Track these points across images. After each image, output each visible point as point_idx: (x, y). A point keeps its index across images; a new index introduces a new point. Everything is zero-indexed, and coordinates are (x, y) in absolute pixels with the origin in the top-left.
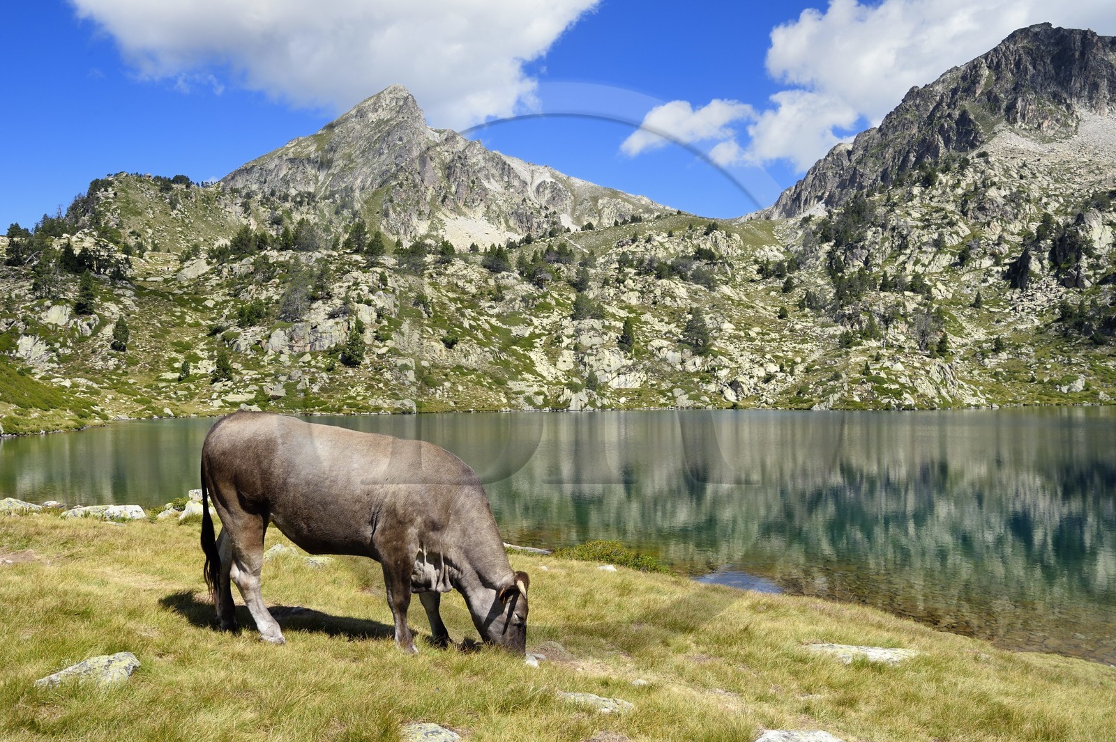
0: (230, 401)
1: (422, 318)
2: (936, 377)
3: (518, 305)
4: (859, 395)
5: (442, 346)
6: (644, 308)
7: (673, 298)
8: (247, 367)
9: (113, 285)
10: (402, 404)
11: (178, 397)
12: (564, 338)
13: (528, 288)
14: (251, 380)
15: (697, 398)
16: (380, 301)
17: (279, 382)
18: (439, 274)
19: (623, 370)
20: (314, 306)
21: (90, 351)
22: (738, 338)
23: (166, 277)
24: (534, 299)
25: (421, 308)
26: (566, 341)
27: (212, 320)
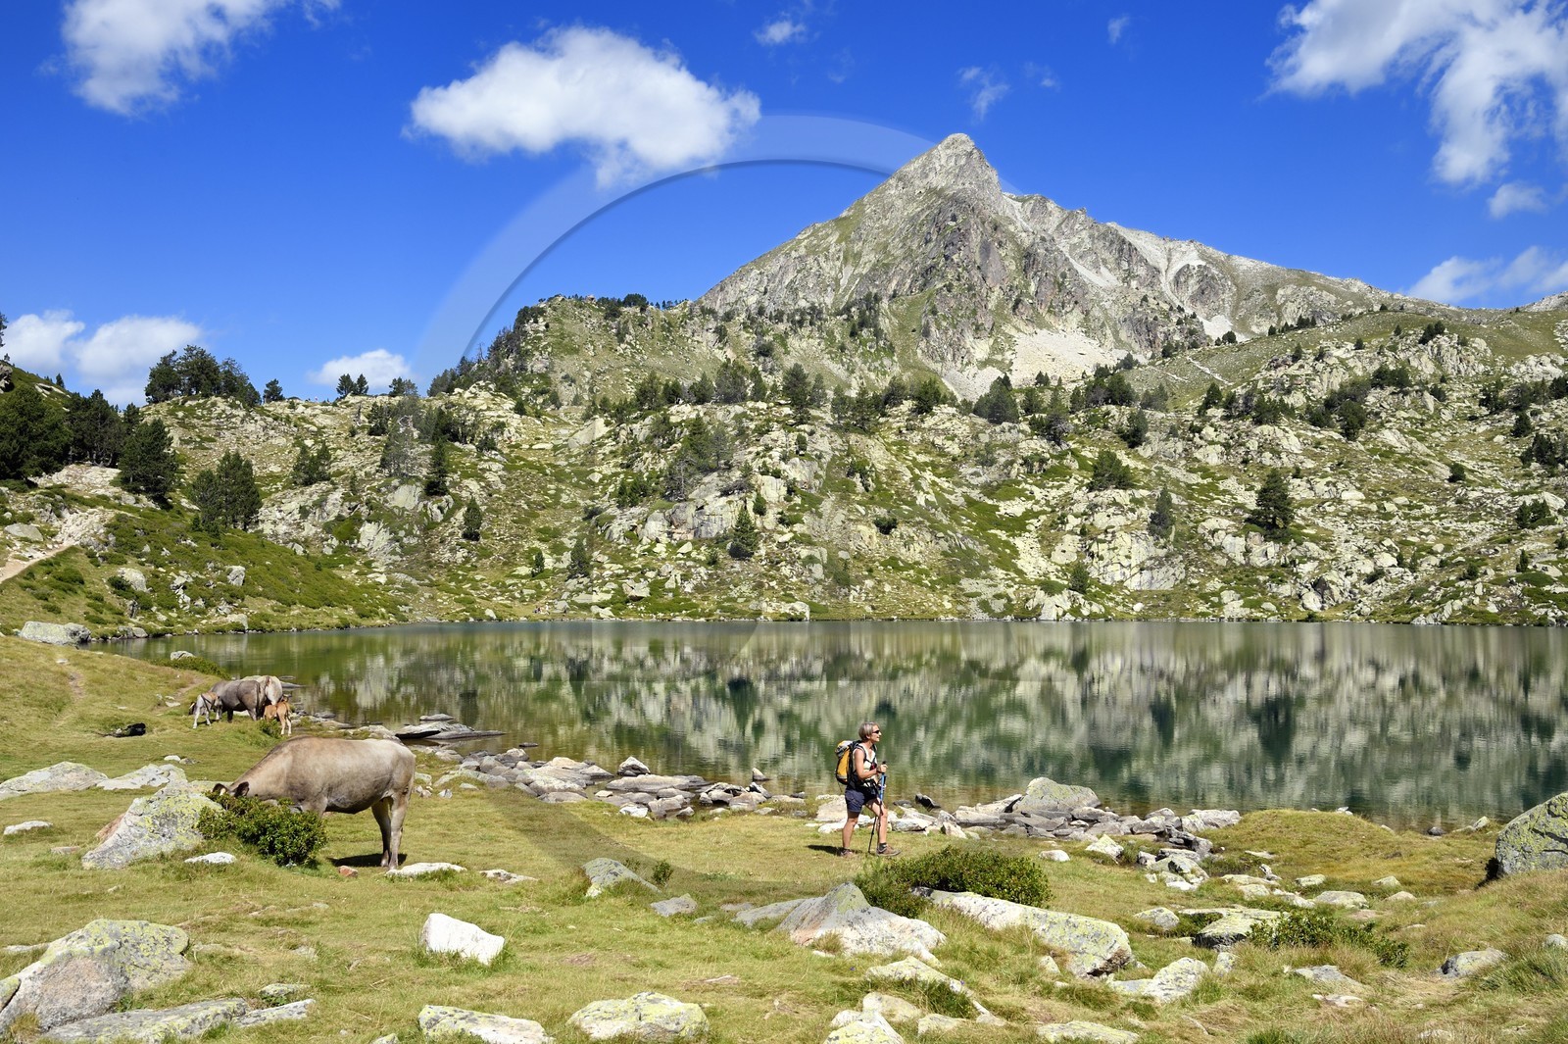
0: (579, 601)
1: (854, 492)
3: (1017, 470)
4: (1497, 603)
5: (874, 530)
6: (1227, 469)
7: (1276, 453)
8: (614, 560)
9: (479, 457)
10: (792, 609)
11: (523, 596)
12: (1070, 518)
13: (1039, 445)
14: (612, 576)
15: (1256, 605)
16: (797, 471)
17: (646, 579)
18: (910, 429)
19: (1148, 563)
20: (706, 479)
21: (438, 540)
22: (1364, 514)
23: (557, 442)
24: (1043, 461)
25: (857, 479)
26: (1073, 522)
27: (593, 498)
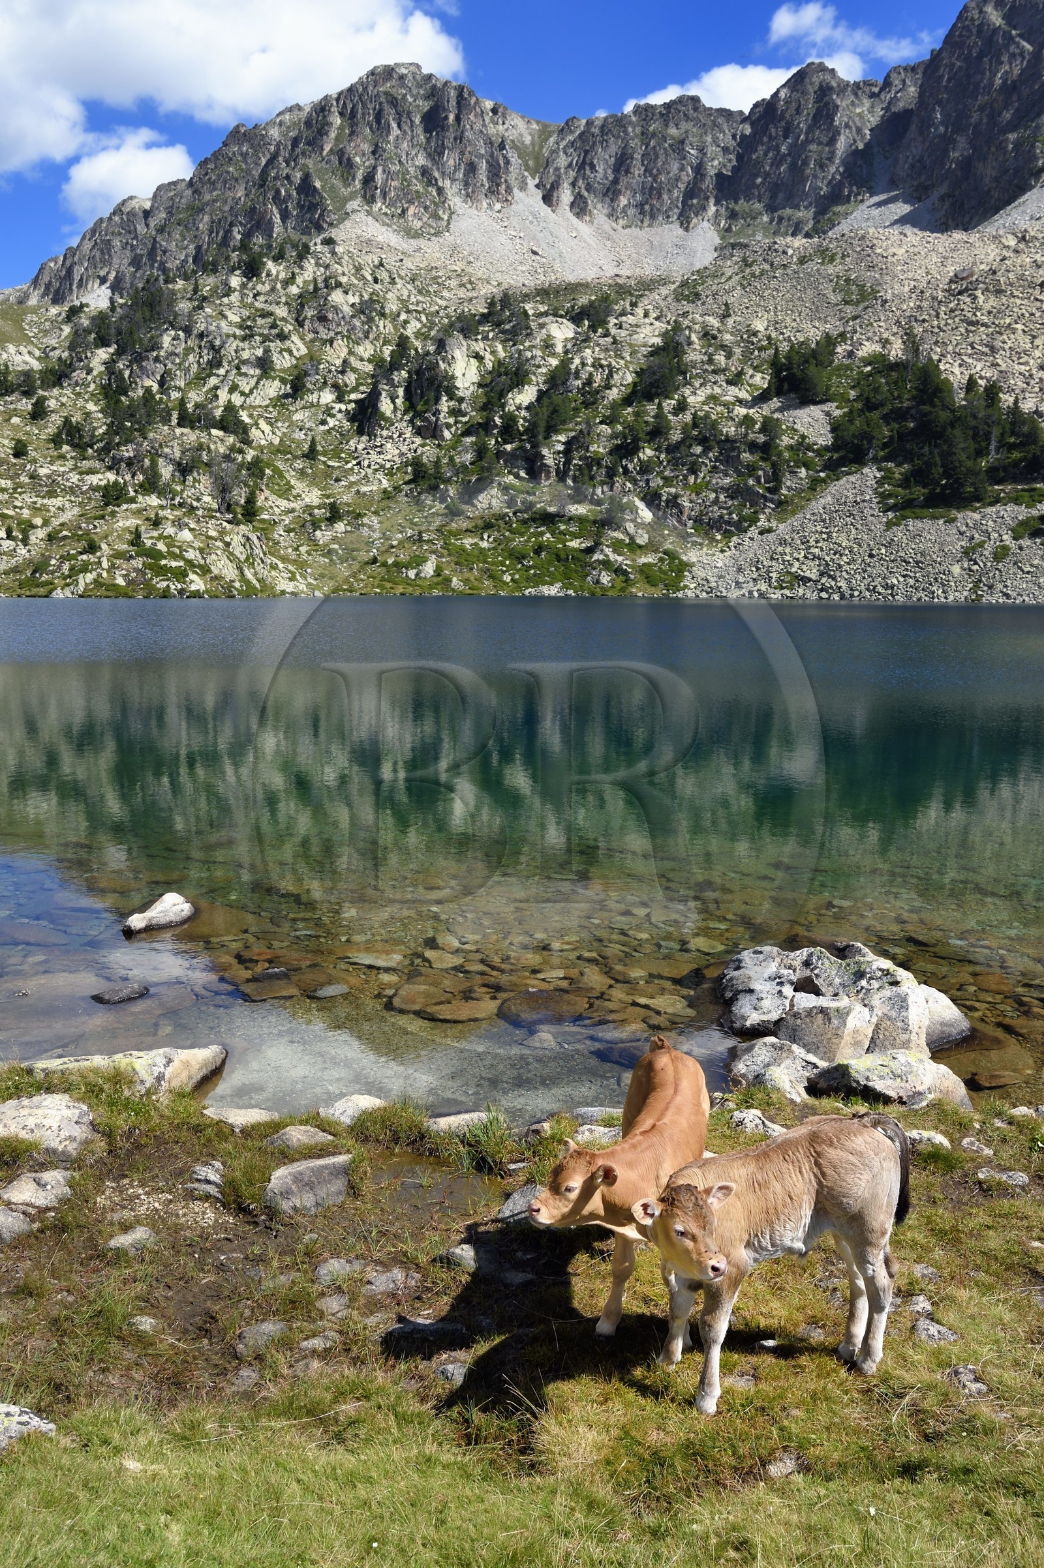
2: (239, 552)
4: (124, 576)
